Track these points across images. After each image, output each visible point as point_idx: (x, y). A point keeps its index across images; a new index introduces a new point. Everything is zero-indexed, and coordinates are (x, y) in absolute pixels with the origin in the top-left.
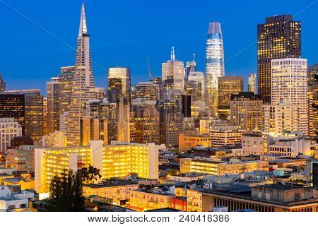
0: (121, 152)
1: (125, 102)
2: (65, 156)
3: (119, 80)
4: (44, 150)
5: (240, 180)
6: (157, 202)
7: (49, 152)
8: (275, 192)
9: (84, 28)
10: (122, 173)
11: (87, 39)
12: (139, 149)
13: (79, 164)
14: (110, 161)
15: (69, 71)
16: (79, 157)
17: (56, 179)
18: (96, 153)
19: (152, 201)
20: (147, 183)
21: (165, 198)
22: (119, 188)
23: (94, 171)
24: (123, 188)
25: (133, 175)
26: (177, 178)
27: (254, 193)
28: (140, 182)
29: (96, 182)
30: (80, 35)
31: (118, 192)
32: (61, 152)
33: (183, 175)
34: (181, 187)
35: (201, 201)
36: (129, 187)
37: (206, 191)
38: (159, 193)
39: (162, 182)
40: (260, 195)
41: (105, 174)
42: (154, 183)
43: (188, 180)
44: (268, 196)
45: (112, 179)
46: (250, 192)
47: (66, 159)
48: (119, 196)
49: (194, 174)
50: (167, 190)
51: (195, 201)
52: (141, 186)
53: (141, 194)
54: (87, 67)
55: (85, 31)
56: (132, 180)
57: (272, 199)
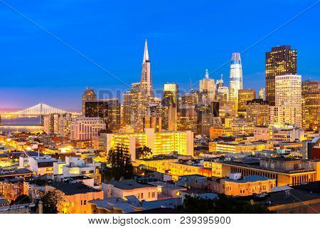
0: (167, 137)
1: (174, 106)
2: (127, 139)
3: (170, 92)
4: (113, 135)
5: (252, 156)
6: (190, 171)
7: (116, 136)
8: (278, 163)
9: (146, 56)
10: (168, 152)
11: (149, 64)
12: (179, 135)
13: (137, 145)
14: (160, 143)
15: (137, 86)
16: (137, 140)
18: (149, 138)
19: (187, 170)
20: (185, 158)
21: (196, 168)
22: (164, 161)
23: (147, 149)
24: (167, 161)
25: (175, 153)
26: (206, 155)
27: (261, 164)
28: (179, 158)
29: (149, 157)
30: (144, 61)
31: (163, 164)
32: (125, 136)
33: (211, 153)
34: (208, 161)
35: (221, 171)
36: (171, 160)
37: (225, 162)
38: (192, 165)
39: (195, 158)
40: (266, 165)
41: (155, 152)
42: (189, 158)
43: (214, 156)
44: (273, 166)
45: (159, 156)
46: (259, 163)
47: (128, 141)
48: (164, 167)
49: (218, 153)
50: (198, 163)
51: (218, 170)
52: (180, 160)
53: (179, 166)
54: (148, 82)
55: (147, 58)
56: (174, 156)
57: (275, 168)
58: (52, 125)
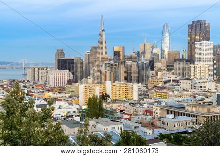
1: (122, 63)
3: (119, 52)
4: (84, 85)
8: (197, 108)
9: (102, 27)
13: (100, 93)
14: (115, 91)
16: (100, 89)
17: (90, 99)
20: (133, 102)
21: (142, 109)
22: (119, 104)
24: (122, 104)
25: (127, 98)
26: (148, 100)
28: (130, 101)
29: (108, 101)
30: (101, 31)
31: (119, 106)
33: (151, 99)
34: (150, 104)
35: (160, 111)
36: (124, 104)
37: (163, 106)
38: (139, 107)
40: (190, 109)
42: (136, 102)
43: (152, 101)
44: (194, 110)
46: (185, 107)
48: (119, 108)
50: (143, 105)
51: (157, 111)
52: (130, 104)
53: (131, 107)
54: (104, 45)
55: (103, 29)
56: (126, 100)
57: (196, 111)
58: (34, 75)
